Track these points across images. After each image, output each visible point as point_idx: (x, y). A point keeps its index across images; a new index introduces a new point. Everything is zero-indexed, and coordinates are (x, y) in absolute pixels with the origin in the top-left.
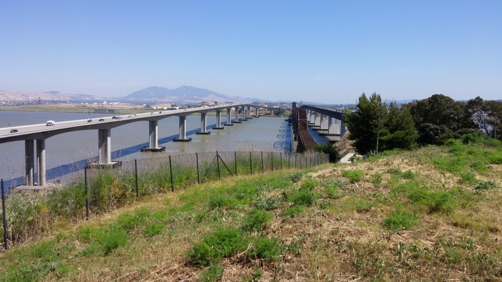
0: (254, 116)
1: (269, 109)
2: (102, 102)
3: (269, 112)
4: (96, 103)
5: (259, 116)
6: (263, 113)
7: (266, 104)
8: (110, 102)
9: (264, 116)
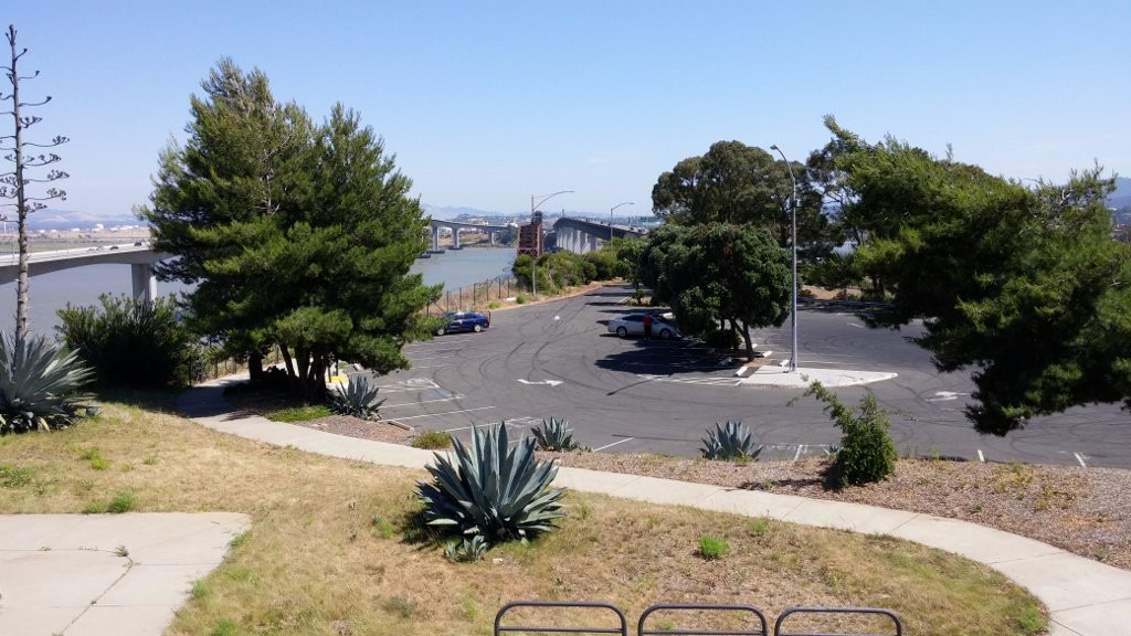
0: (451, 248)
1: (488, 230)
2: (92, 225)
3: (485, 237)
4: (78, 230)
5: (462, 247)
6: (473, 239)
7: (486, 219)
8: (114, 226)
9: (474, 245)
